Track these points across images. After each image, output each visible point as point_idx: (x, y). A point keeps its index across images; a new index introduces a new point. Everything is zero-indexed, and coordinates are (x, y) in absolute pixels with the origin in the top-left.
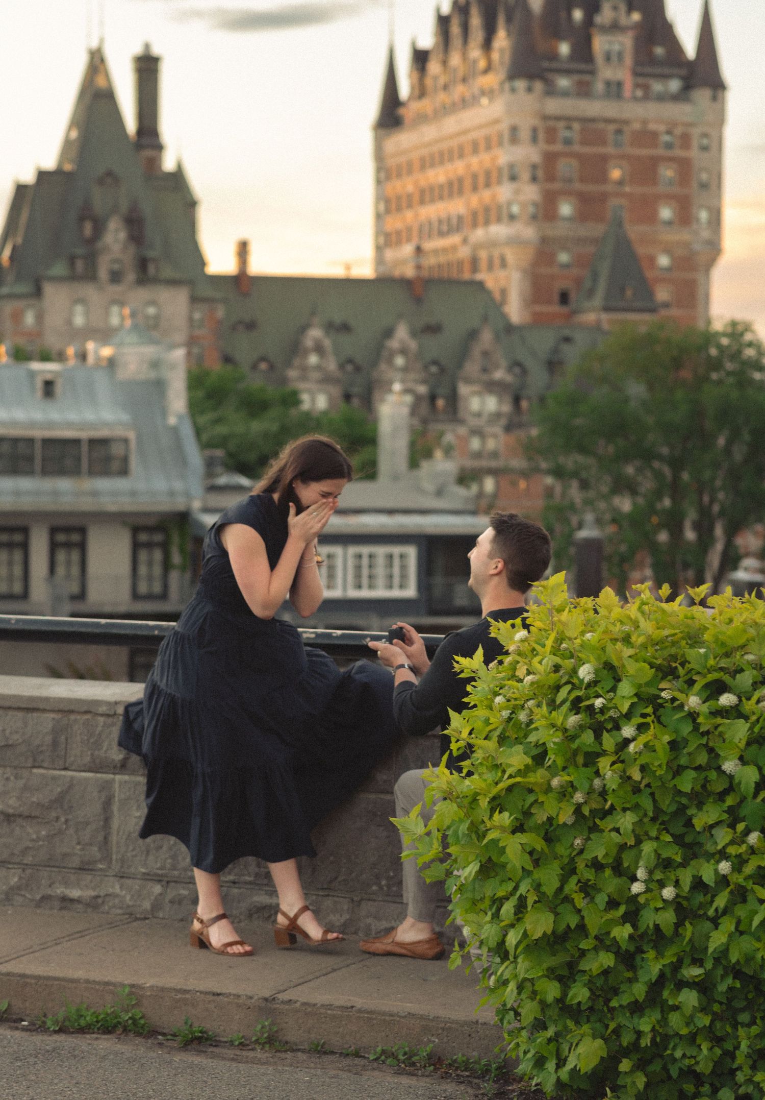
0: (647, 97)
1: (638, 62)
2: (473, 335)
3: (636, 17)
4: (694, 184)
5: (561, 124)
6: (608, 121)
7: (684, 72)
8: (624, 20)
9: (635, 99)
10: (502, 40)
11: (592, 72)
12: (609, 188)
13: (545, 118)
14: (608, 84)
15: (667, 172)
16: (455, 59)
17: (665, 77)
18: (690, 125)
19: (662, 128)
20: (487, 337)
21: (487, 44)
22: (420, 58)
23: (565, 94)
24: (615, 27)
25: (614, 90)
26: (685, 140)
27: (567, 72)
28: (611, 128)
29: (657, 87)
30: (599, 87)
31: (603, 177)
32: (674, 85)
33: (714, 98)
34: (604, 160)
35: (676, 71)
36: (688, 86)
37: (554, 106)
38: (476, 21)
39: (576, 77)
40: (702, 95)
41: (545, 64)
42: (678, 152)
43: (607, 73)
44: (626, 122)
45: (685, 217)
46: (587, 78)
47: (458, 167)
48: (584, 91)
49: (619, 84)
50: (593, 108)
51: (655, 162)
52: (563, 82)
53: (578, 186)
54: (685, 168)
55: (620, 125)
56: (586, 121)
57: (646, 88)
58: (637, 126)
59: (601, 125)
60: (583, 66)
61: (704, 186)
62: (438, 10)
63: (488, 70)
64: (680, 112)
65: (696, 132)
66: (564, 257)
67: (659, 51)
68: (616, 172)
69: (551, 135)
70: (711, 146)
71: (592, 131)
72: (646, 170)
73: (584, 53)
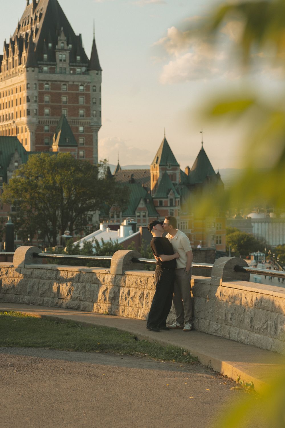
0: (74, 73)
1: (70, 62)
2: (12, 155)
3: (70, 46)
4: (91, 103)
5: (45, 83)
6: (61, 81)
7: (87, 65)
8: (66, 47)
9: (70, 74)
10: (25, 54)
11: (56, 65)
12: (62, 104)
13: (39, 80)
14: (61, 68)
15: (81, 99)
16: (10, 59)
17: (80, 66)
18: (89, 83)
19: (80, 84)
20: (17, 156)
21: (20, 55)
23: (46, 72)
24: (63, 50)
25: (63, 72)
26: (88, 88)
27: (47, 65)
28: (62, 83)
29: (78, 70)
30: (58, 70)
31: (60, 101)
32: (84, 69)
33: (97, 74)
34: (60, 94)
35: (84, 64)
36: (88, 70)
37: (42, 76)
39: (49, 66)
40: (93, 73)
41: (39, 62)
42: (86, 92)
43: (60, 65)
44: (68, 82)
45: (88, 114)
46: (53, 67)
47: (12, 97)
48: (52, 71)
49: (65, 68)
50: (55, 77)
51: (78, 95)
52: (45, 68)
53: (50, 104)
54: (88, 97)
55: (65, 82)
56: (53, 82)
57: (74, 70)
58: (71, 83)
59: (59, 83)
60: (52, 63)
61: (95, 103)
62: (5, 42)
63: (20, 64)
64: (85, 78)
65: (91, 85)
66: (46, 128)
67: (78, 58)
68: (64, 99)
69: (41, 86)
70: (97, 89)
71: (56, 85)
72: (74, 98)
73: (52, 58)
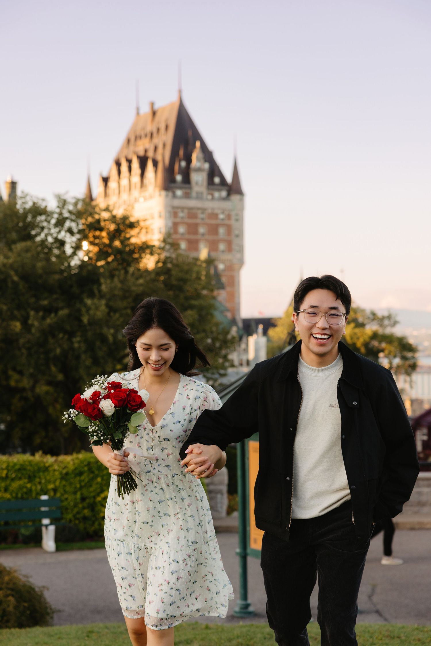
0: (213, 199)
1: (208, 184)
3: (207, 165)
4: (233, 235)
5: (179, 210)
6: (198, 209)
7: (226, 188)
8: (202, 167)
9: (208, 199)
10: (151, 175)
11: (191, 189)
12: (199, 237)
13: (173, 207)
14: (197, 193)
15: (222, 231)
16: (124, 182)
17: (219, 190)
18: (231, 210)
19: (220, 212)
21: (142, 175)
22: (106, 180)
23: (181, 198)
24: (198, 170)
25: (199, 197)
26: (229, 217)
27: (180, 188)
28: (200, 211)
29: (216, 194)
30: (194, 194)
31: (196, 233)
32: (224, 194)
33: (240, 199)
34: (196, 225)
35: (224, 188)
36: (229, 194)
37: (177, 203)
38: (136, 165)
39: (184, 190)
40: (235, 198)
41: (173, 185)
42: (226, 222)
43: (196, 189)
44: (205, 209)
45: (230, 249)
46: (188, 191)
48: (187, 196)
49: (202, 193)
50: (192, 203)
51: (217, 226)
52: (179, 193)
53: (187, 236)
54: (229, 229)
55: (203, 210)
56: (190, 209)
57: (212, 195)
58: (209, 211)
59: (196, 211)
60: (186, 185)
61: (237, 236)
64: (226, 205)
65: (233, 213)
67: (217, 180)
68: (201, 230)
69: (175, 215)
70: (239, 219)
71: (192, 213)
72: (214, 230)
73: (187, 180)
